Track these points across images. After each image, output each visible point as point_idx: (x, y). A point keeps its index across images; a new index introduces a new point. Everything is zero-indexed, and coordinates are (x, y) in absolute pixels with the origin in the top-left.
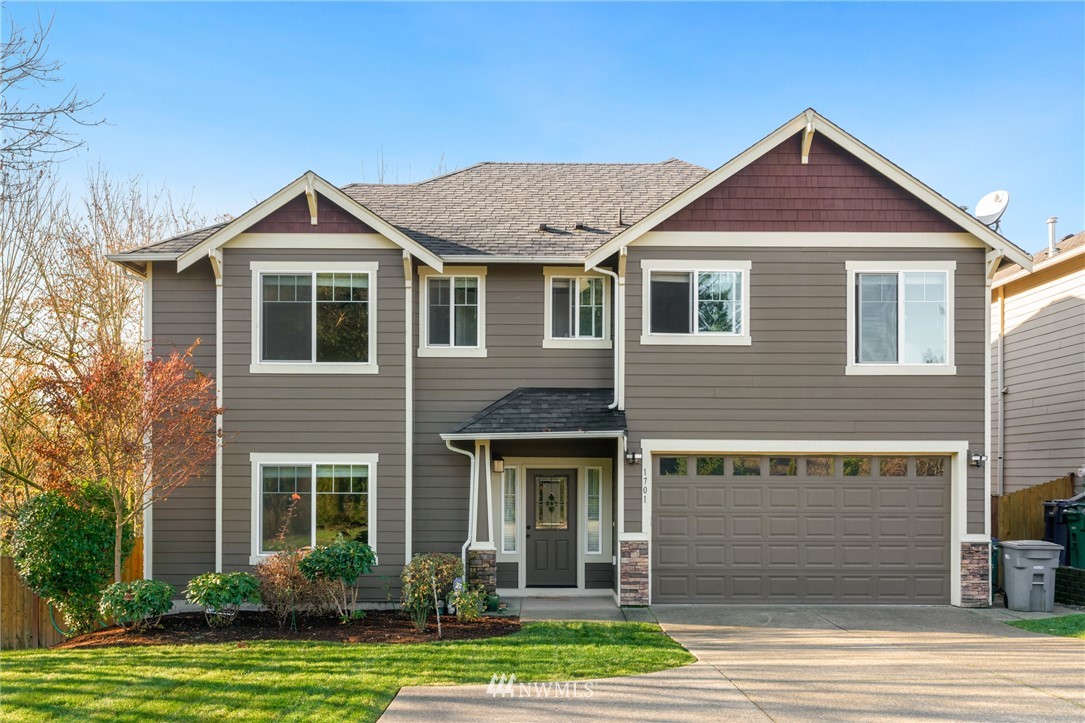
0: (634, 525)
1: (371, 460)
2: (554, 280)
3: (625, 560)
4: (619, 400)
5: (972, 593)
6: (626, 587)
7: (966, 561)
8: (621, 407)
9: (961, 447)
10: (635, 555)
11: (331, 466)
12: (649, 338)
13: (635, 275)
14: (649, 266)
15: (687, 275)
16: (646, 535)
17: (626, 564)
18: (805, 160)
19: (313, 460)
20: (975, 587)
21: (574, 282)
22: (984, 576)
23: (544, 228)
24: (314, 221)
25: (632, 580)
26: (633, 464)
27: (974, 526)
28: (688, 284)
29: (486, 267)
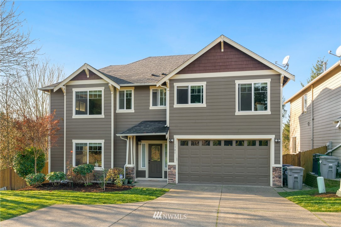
0: (172, 160)
1: (102, 142)
2: (153, 90)
3: (169, 170)
4: (168, 124)
5: (276, 183)
6: (170, 178)
7: (273, 173)
8: (168, 126)
9: (272, 137)
10: (172, 169)
11: (97, 143)
12: (176, 105)
13: (172, 87)
14: (176, 85)
15: (187, 87)
16: (176, 163)
17: (169, 172)
18: (222, 50)
19: (88, 141)
20: (277, 181)
21: (158, 90)
22: (280, 178)
23: (153, 75)
24: (88, 77)
25: (171, 176)
26: (172, 143)
27: (277, 162)
28: (188, 89)
29: (134, 87)
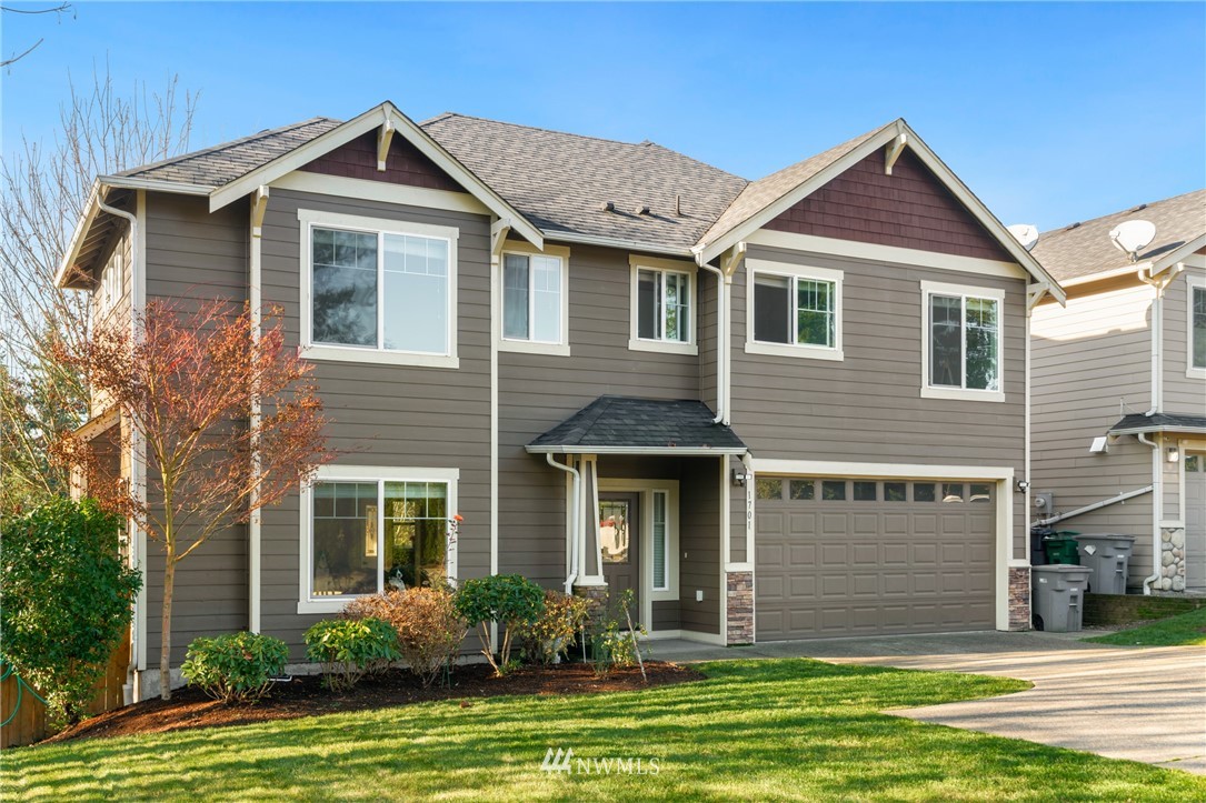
0: (739, 555)
1: (450, 477)
2: (641, 272)
3: (732, 594)
4: (724, 414)
5: (1018, 617)
6: (733, 623)
7: (1013, 586)
8: (727, 421)
9: (1007, 473)
10: (740, 587)
11: (402, 483)
12: (754, 346)
13: (740, 274)
14: (755, 266)
15: (785, 279)
16: (749, 566)
17: (732, 598)
18: (889, 171)
19: (380, 475)
20: (1019, 610)
21: (660, 276)
22: (1026, 600)
23: (611, 208)
24: (382, 166)
25: (738, 615)
26: (738, 485)
27: (1018, 554)
28: (786, 290)
29: (568, 248)
